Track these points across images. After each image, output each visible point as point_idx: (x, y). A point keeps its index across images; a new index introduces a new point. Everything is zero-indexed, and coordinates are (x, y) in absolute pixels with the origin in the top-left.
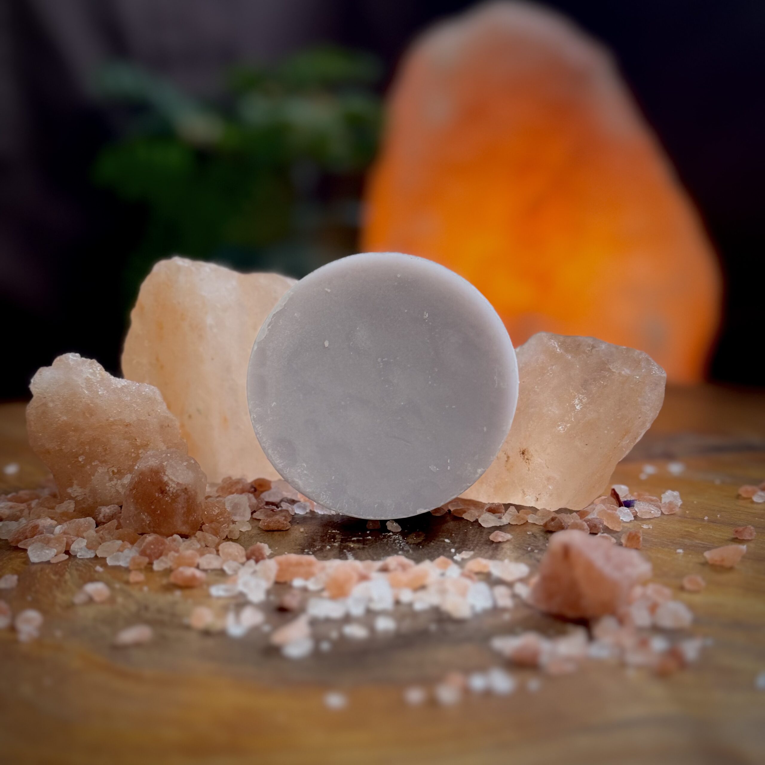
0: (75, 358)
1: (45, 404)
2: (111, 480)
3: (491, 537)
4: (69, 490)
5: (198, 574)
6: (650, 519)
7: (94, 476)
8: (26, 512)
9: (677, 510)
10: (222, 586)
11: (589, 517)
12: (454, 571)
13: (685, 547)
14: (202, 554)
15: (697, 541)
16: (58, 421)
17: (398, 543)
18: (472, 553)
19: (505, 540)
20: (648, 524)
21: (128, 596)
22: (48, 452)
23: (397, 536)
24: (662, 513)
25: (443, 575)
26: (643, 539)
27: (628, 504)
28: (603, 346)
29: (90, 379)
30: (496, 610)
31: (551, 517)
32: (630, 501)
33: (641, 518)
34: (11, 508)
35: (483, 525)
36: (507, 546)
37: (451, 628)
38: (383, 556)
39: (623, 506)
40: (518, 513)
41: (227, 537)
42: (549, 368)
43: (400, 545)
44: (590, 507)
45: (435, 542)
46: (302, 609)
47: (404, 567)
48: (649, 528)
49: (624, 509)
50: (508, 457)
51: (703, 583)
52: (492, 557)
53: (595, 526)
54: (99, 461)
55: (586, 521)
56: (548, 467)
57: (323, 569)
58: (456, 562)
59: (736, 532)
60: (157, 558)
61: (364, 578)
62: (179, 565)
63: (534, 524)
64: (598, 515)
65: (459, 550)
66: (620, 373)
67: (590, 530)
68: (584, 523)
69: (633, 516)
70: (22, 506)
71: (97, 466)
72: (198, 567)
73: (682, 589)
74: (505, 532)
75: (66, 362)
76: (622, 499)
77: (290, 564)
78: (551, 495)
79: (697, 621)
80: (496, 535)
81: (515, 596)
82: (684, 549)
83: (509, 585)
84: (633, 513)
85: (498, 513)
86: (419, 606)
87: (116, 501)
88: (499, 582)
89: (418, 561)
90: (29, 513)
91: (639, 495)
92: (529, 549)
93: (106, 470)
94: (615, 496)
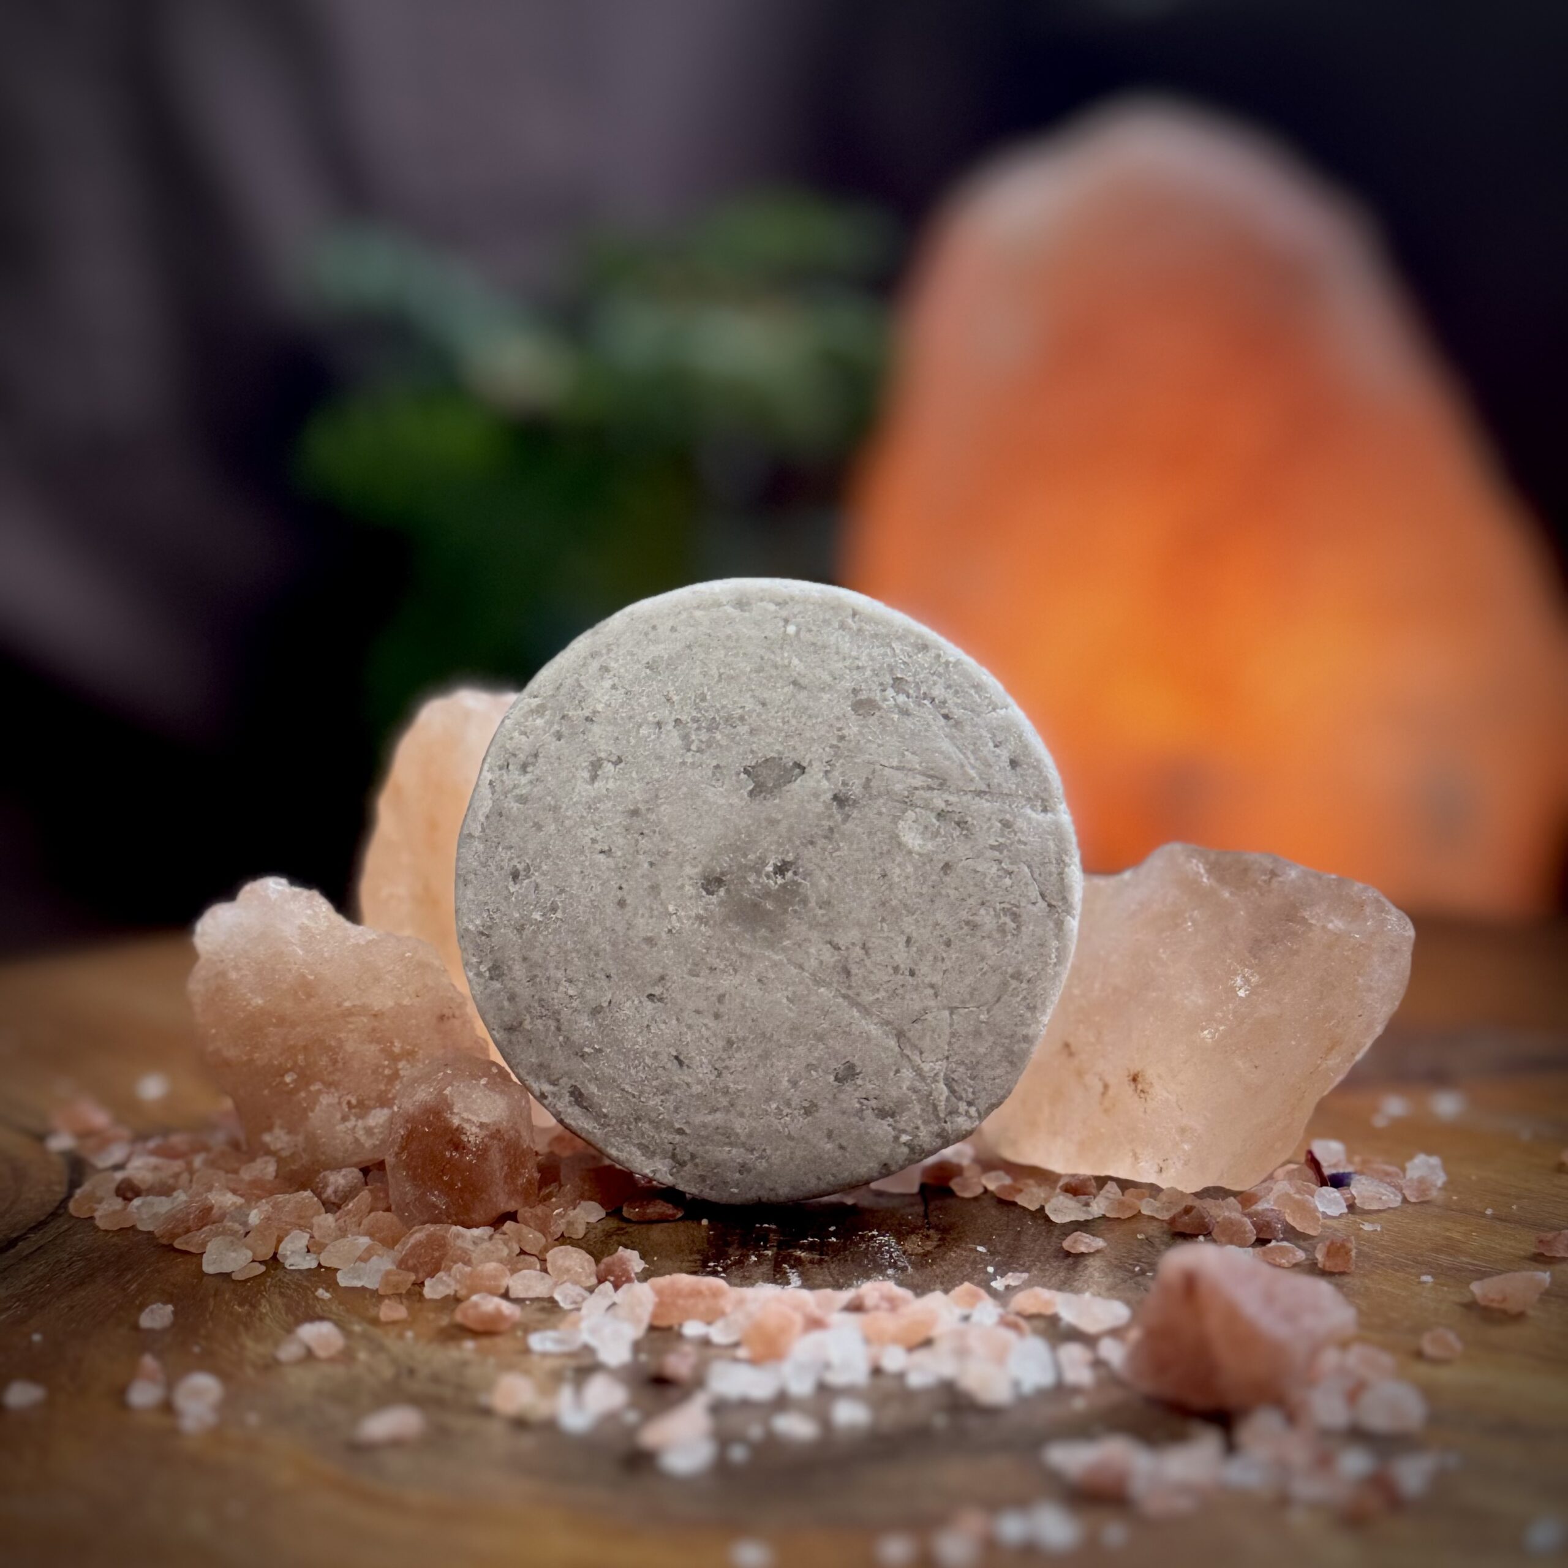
0: (280, 888)
1: (222, 974)
2: (345, 1119)
3: (1066, 1244)
4: (267, 1138)
5: (506, 1307)
6: (1379, 1211)
7: (312, 1111)
8: (185, 1177)
9: (1434, 1194)
10: (551, 1334)
11: (1260, 1207)
12: (987, 1312)
13: (1438, 1272)
14: (514, 1271)
15: (1465, 1259)
16: (247, 1005)
17: (888, 1251)
18: (1025, 1275)
19: (1092, 1251)
20: (1372, 1223)
21: (378, 1348)
22: (227, 1063)
23: (886, 1238)
24: (1405, 1200)
25: (966, 1318)
26: (1360, 1253)
27: (1338, 1181)
28: (1293, 874)
29: (307, 927)
30: (1061, 1390)
31: (1184, 1206)
32: (1343, 1174)
33: (1363, 1209)
34: (156, 1168)
35: (1053, 1218)
36: (1095, 1263)
37: (973, 1423)
38: (858, 1279)
39: (1327, 1185)
40: (1123, 1195)
41: (562, 1235)
42: (1187, 915)
43: (891, 1257)
44: (1265, 1185)
45: (958, 1251)
46: (698, 1382)
47: (893, 1304)
48: (1376, 1230)
49: (1330, 1192)
50: (1106, 1087)
51: (1458, 1346)
52: (1063, 1286)
53: (1268, 1225)
54: (324, 1083)
55: (1249, 1216)
56: (1181, 1109)
57: (741, 1302)
58: (994, 1294)
59: (1541, 1241)
60: (431, 1275)
61: (815, 1324)
62: (473, 1290)
63: (1152, 1218)
64: (1274, 1205)
65: (1002, 1270)
66: (1324, 927)
67: (1258, 1233)
68: (1247, 1221)
69: (1344, 1204)
70: (177, 1165)
71: (319, 1092)
72: (506, 1296)
73: (1419, 1355)
74: (1093, 1235)
75: (263, 894)
76: (1327, 1171)
77: (678, 1293)
78: (1186, 1164)
79: (1436, 1419)
80: (1075, 1242)
81: (1098, 1364)
82: (1433, 1276)
83: (1088, 1340)
84: (1346, 1200)
85: (1084, 1194)
86: (916, 1380)
87: (355, 1159)
88: (1075, 1335)
89: (920, 1290)
90: (191, 1181)
91: (1364, 1162)
92: (1137, 1269)
93: (336, 1100)
94: (1313, 1165)
